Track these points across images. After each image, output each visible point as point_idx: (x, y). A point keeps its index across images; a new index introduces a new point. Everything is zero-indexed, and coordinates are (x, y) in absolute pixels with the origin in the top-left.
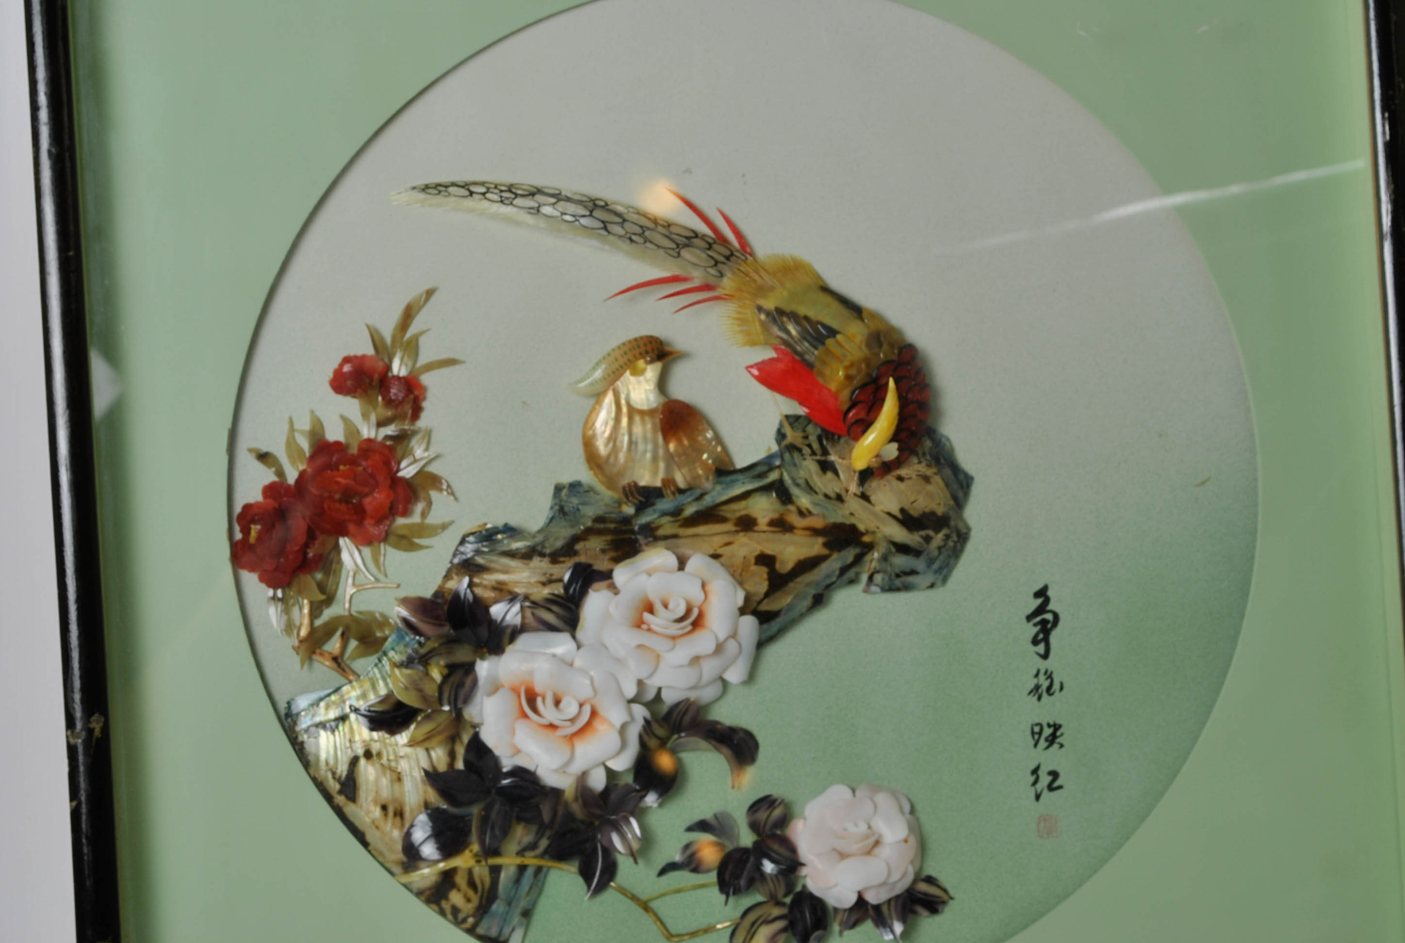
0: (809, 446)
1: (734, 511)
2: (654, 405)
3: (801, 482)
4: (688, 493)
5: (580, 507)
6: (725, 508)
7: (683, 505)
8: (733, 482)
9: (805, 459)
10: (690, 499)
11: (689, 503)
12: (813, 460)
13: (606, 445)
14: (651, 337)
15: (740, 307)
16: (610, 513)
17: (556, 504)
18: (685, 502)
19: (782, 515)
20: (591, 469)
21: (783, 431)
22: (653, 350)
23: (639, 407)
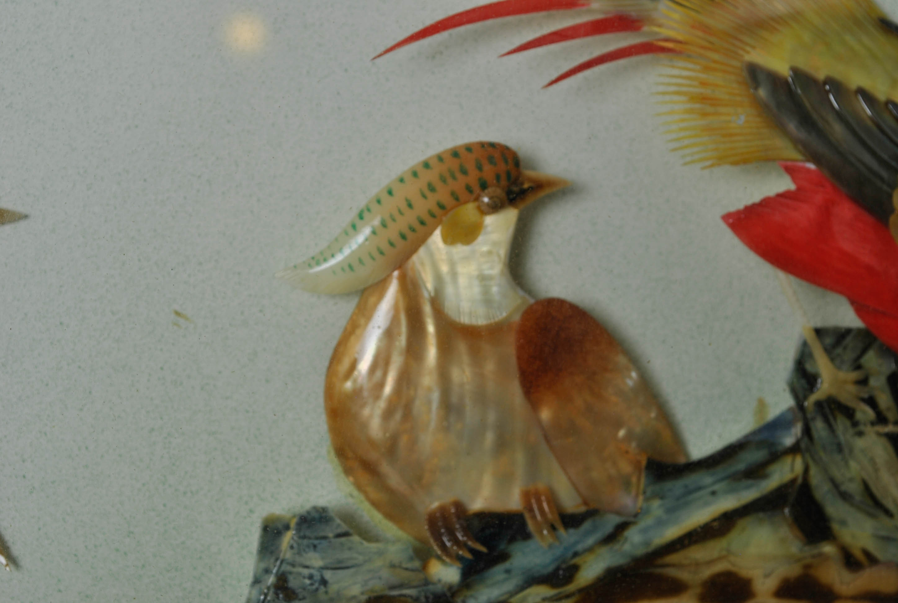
0: (871, 402)
1: (698, 565)
2: (501, 315)
3: (854, 488)
4: (587, 525)
5: (328, 575)
6: (673, 558)
7: (576, 554)
8: (689, 492)
9: (860, 434)
10: (590, 541)
11: (590, 550)
12: (879, 434)
13: (388, 414)
14: (492, 145)
15: (706, 69)
16: (401, 586)
17: (267, 571)
18: (580, 547)
19: (807, 567)
20: (348, 471)
21: (809, 367)
22: (498, 177)
23: (465, 320)
